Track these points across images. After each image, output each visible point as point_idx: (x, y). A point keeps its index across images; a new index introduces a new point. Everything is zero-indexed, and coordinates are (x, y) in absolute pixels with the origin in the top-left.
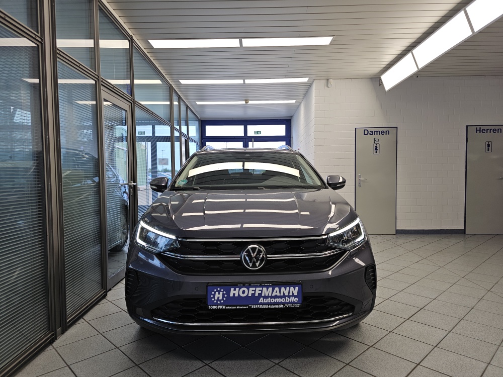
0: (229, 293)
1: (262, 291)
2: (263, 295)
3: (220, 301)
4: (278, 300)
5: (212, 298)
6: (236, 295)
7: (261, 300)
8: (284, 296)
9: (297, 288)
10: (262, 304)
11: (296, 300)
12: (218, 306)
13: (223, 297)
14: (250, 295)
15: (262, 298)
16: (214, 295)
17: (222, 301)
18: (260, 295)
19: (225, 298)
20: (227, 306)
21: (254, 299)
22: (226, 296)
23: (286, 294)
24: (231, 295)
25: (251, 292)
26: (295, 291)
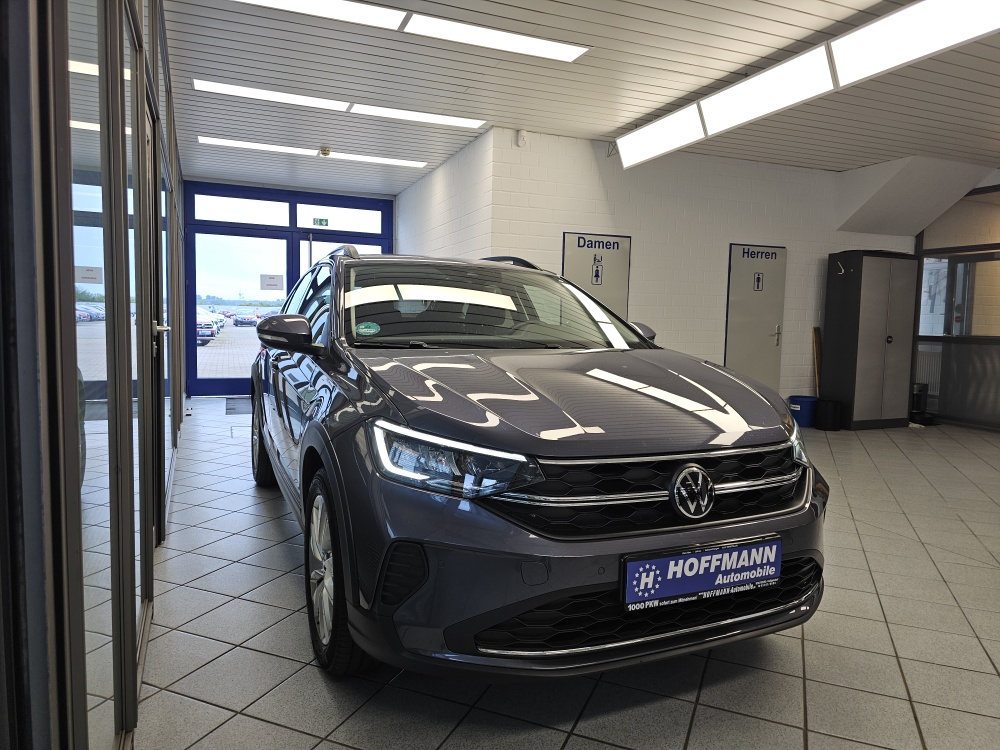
0: (664, 570)
1: (721, 560)
2: (723, 569)
3: (649, 590)
4: (746, 575)
5: (635, 586)
6: (679, 575)
7: (720, 580)
8: (755, 567)
9: (774, 547)
10: (721, 587)
11: (772, 571)
12: (644, 602)
13: (655, 581)
14: (701, 572)
15: (720, 576)
16: (639, 580)
17: (653, 592)
18: (718, 568)
19: (659, 583)
20: (661, 600)
21: (708, 578)
22: (659, 579)
23: (758, 562)
24: (670, 576)
25: (703, 564)
26: (771, 553)
